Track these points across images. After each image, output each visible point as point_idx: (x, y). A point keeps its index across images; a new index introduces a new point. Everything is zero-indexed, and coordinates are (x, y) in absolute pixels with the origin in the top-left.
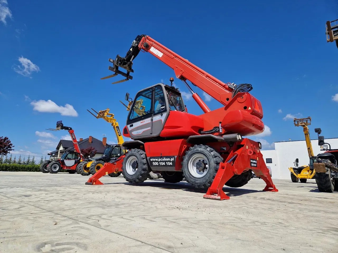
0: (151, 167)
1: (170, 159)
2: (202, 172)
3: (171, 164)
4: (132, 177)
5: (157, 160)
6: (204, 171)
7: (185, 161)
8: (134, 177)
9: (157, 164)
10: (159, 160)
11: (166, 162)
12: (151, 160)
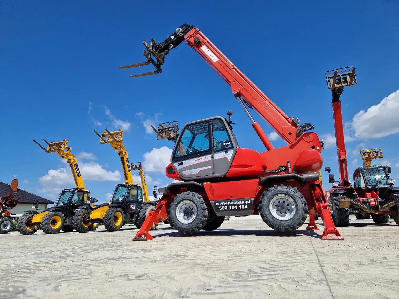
0: (216, 212)
1: (245, 202)
2: (283, 214)
3: (246, 207)
4: (188, 226)
5: (225, 203)
6: (286, 213)
7: (264, 203)
8: (191, 226)
9: (225, 208)
10: (229, 203)
11: (238, 205)
12: (217, 204)
